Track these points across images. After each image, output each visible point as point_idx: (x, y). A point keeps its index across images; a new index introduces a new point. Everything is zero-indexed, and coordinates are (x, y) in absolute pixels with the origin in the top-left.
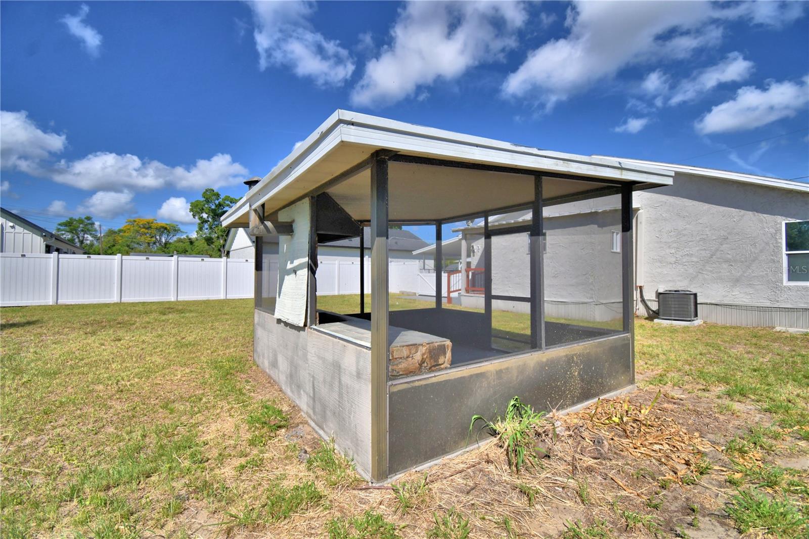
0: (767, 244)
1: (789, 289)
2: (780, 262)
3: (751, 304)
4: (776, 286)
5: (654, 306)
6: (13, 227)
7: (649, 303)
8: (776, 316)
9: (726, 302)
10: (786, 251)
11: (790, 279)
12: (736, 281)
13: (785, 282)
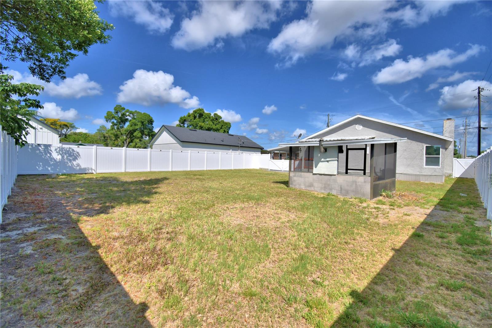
0: (419, 153)
1: (426, 168)
2: (423, 159)
3: (413, 173)
4: (421, 167)
5: (379, 174)
6: (41, 129)
7: (377, 173)
8: (421, 177)
9: (405, 173)
10: (426, 155)
11: (426, 165)
12: (408, 165)
13: (425, 166)
